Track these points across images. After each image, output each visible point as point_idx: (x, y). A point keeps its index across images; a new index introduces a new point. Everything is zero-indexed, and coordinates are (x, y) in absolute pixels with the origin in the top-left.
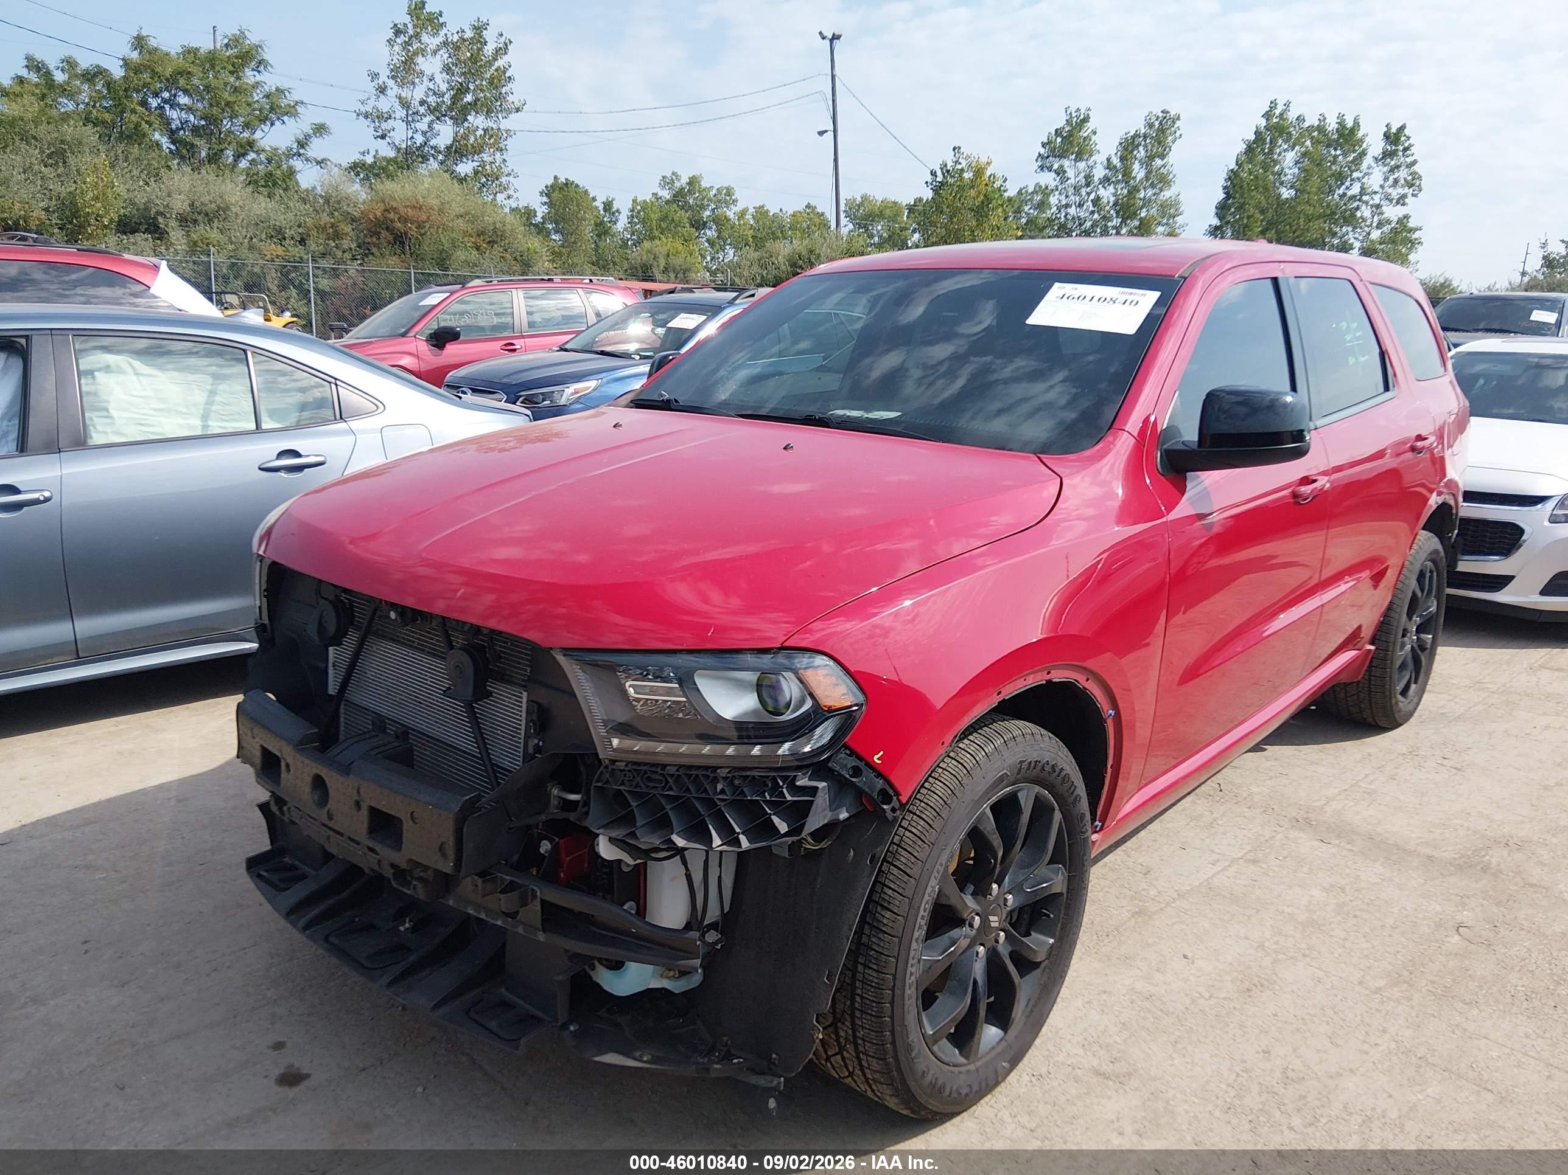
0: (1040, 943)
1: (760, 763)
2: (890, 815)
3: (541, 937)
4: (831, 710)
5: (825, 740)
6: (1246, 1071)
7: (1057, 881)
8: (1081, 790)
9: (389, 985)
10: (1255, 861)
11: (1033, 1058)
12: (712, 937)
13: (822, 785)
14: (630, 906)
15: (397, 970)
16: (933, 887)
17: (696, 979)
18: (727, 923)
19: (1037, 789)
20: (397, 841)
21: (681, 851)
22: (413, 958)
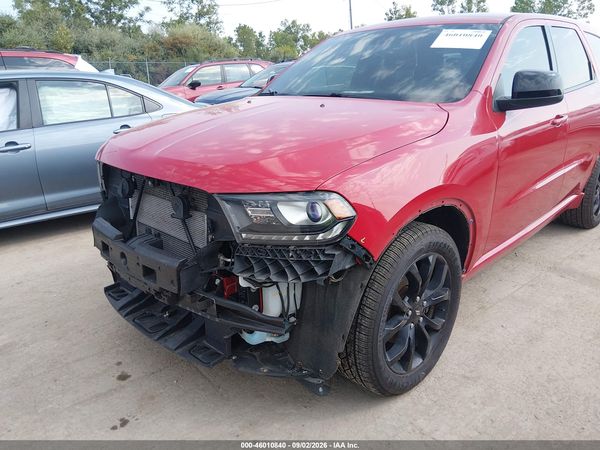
0: (439, 322)
1: (308, 244)
2: (369, 266)
3: (217, 320)
4: (340, 219)
5: (338, 233)
6: (531, 376)
7: (446, 295)
8: (457, 255)
9: (158, 339)
10: (532, 285)
11: (437, 370)
12: (293, 319)
13: (337, 253)
14: (256, 307)
15: (161, 333)
16: (390, 298)
17: (287, 337)
18: (298, 314)
19: (437, 255)
20: (155, 279)
21: (276, 283)
22: (168, 328)
